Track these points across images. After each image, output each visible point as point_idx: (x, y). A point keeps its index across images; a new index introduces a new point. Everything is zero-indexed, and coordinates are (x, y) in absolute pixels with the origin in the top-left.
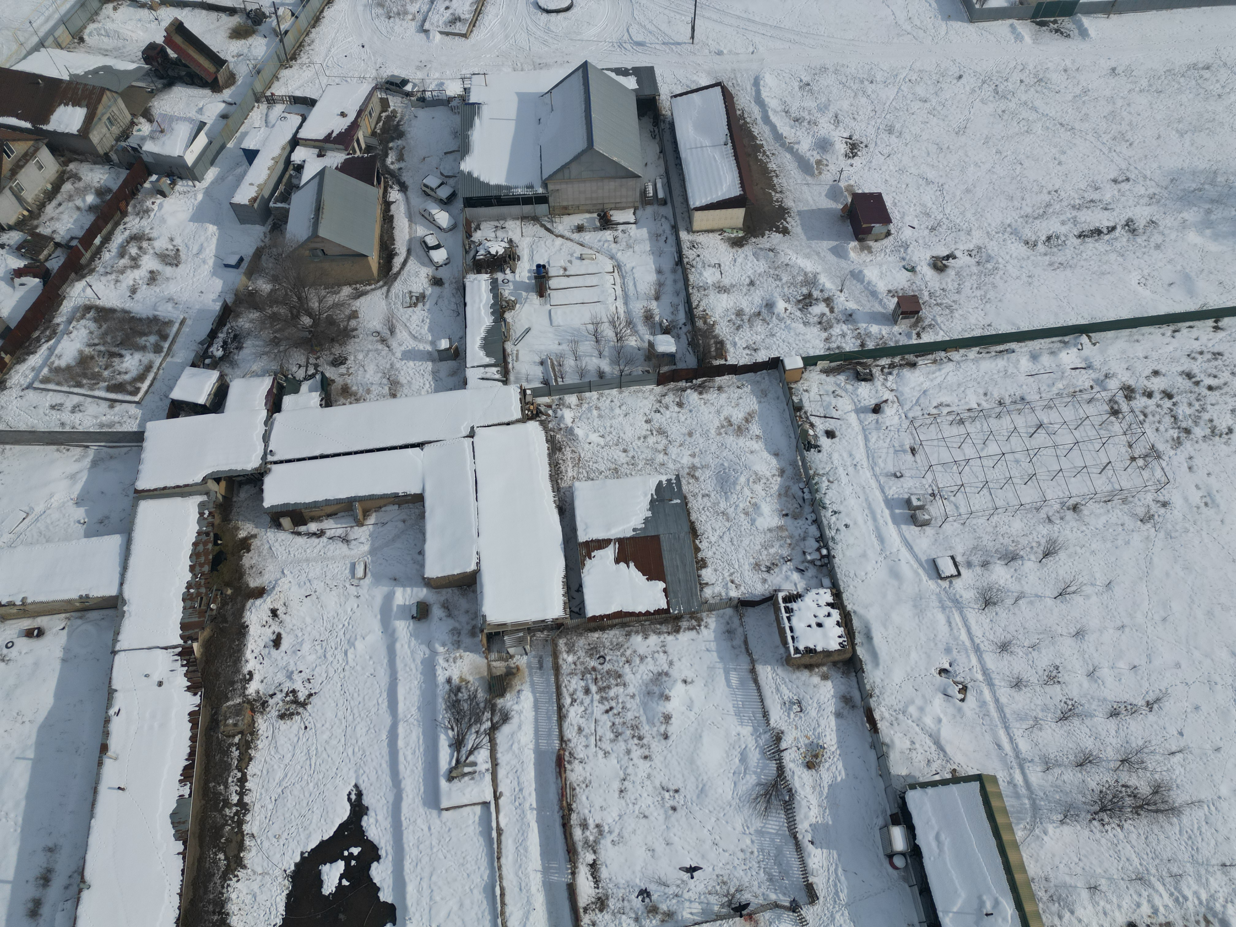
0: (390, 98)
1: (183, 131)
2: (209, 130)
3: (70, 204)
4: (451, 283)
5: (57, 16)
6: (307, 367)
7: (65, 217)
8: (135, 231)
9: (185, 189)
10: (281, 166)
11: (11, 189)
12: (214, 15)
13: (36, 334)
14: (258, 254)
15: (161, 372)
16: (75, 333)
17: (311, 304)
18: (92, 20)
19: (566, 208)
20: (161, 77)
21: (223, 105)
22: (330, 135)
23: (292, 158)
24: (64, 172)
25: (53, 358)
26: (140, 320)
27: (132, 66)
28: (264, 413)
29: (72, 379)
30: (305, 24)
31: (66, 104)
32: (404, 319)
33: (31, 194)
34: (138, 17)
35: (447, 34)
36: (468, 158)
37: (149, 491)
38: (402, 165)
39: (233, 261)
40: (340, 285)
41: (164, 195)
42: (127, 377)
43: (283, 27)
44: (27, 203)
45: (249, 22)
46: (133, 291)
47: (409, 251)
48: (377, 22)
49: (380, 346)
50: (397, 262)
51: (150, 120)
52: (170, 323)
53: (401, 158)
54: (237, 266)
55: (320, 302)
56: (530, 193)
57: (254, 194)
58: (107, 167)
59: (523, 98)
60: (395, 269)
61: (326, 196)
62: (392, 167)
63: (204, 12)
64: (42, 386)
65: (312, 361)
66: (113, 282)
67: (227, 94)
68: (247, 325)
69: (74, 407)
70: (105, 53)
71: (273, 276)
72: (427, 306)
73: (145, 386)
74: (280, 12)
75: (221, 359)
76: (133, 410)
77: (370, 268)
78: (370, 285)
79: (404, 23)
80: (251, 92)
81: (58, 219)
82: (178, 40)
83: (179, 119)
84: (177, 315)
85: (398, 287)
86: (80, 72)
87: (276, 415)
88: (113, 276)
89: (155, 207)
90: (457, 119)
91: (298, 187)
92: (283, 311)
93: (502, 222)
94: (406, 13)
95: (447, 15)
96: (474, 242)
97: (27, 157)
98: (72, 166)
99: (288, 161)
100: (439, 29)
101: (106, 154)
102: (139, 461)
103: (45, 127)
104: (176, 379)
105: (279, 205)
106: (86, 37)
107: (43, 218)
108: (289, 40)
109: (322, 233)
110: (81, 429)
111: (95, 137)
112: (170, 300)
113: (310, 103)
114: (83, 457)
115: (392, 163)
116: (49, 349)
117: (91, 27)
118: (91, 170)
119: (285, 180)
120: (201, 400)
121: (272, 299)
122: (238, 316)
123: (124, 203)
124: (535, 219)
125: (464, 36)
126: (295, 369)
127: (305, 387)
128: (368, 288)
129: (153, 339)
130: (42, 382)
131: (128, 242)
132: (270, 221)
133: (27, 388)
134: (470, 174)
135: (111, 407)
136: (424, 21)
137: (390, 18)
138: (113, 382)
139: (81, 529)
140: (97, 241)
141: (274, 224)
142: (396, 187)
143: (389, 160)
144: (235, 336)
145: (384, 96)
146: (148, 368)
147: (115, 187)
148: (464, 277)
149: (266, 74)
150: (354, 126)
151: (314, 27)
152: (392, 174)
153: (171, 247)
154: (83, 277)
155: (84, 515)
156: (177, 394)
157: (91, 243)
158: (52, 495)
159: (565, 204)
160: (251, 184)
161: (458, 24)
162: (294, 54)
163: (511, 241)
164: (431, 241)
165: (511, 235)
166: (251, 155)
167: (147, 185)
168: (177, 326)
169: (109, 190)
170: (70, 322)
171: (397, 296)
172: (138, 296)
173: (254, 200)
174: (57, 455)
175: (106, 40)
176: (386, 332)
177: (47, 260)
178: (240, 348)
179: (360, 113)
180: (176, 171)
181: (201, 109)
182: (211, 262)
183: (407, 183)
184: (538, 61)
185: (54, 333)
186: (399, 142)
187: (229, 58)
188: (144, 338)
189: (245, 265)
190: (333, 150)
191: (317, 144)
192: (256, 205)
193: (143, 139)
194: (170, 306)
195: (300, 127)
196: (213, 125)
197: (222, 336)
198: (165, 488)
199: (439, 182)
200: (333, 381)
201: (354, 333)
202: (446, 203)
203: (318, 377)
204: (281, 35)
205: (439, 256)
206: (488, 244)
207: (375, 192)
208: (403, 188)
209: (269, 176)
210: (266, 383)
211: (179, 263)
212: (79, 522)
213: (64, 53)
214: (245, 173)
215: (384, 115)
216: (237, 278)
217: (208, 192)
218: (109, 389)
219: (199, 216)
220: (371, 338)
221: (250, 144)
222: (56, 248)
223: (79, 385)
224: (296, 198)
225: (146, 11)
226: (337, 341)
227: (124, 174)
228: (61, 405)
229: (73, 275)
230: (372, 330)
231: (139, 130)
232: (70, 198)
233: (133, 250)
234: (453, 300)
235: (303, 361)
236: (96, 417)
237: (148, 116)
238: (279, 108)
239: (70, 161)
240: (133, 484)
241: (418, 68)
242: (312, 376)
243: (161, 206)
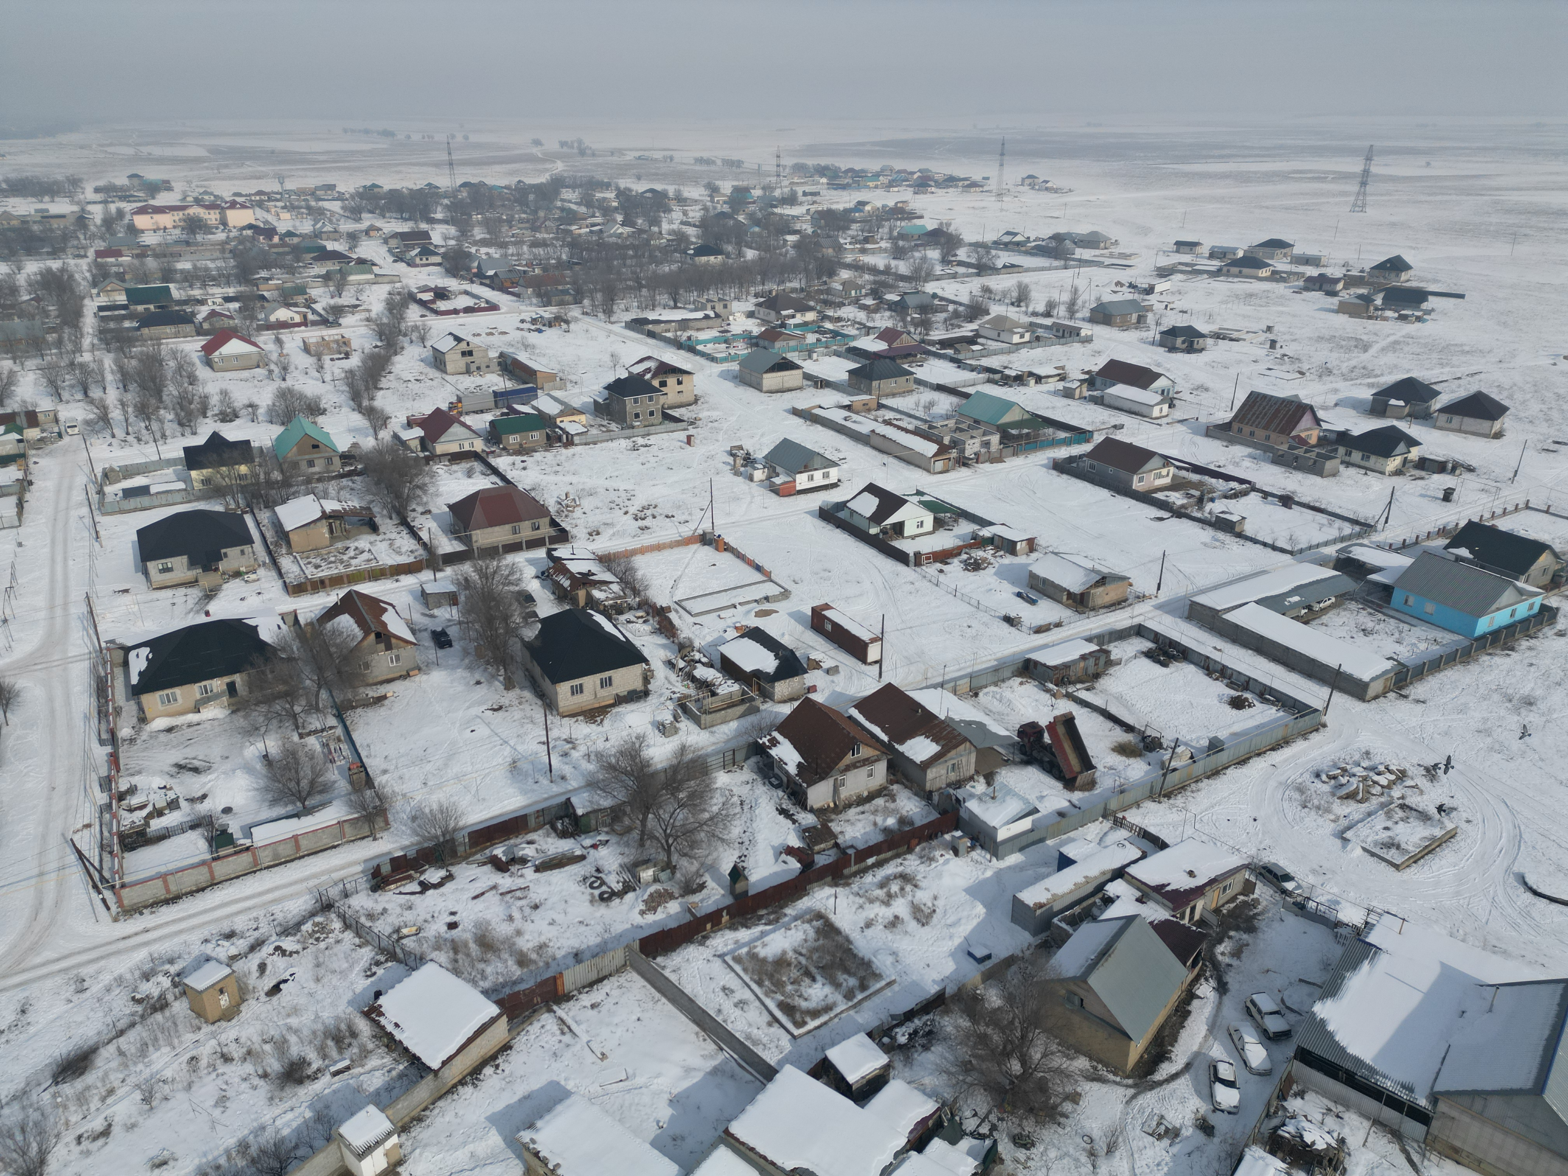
0: (1259, 885)
1: (1014, 807)
2: (1039, 819)
3: (872, 817)
4: (1224, 1141)
5: (969, 670)
6: (983, 1121)
7: (860, 825)
8: (908, 871)
9: (980, 859)
10: (1090, 888)
11: (836, 780)
12: (1110, 724)
13: (762, 912)
14: (1010, 961)
15: (836, 1020)
16: (793, 931)
17: (1032, 1051)
18: (996, 684)
19: (1456, 1150)
20: (1023, 753)
21: (1067, 804)
22: (1164, 886)
23: (1106, 888)
24: (885, 788)
25: (758, 943)
26: (855, 956)
27: (1003, 732)
28: (902, 1141)
29: (759, 973)
30: (1201, 771)
31: (927, 737)
32: (1134, 1145)
33: (845, 793)
34: (1037, 697)
35: (1373, 855)
36: (1329, 1002)
37: (737, 1140)
38: (1235, 962)
39: (979, 953)
40: (1079, 1051)
41: (956, 853)
42: (804, 1005)
43: (1174, 764)
44: (839, 798)
45: (1141, 745)
46: (869, 924)
47: (1188, 1066)
48: (1286, 805)
49: (1084, 1158)
50: (1165, 1070)
51: (989, 784)
52: (878, 976)
53: (1237, 953)
54: (980, 961)
55: (1044, 1055)
56: (1404, 1095)
57: (1043, 900)
58: (924, 803)
59: (1448, 975)
60: (1158, 1076)
61: (1121, 945)
62: (1220, 958)
63: (1101, 718)
64: (731, 963)
65: (993, 1118)
66: (857, 906)
67: (1077, 796)
68: (949, 1029)
69: (741, 1002)
70: (988, 712)
71: (1010, 994)
72: (1175, 1149)
73: (812, 1024)
74: (1179, 750)
75: (901, 1047)
76: (785, 1041)
77: (1126, 1055)
78: (1115, 1074)
79: (1320, 821)
80: (1102, 806)
81: (853, 824)
82: (1061, 730)
83: (1016, 795)
84: (890, 973)
85: (1149, 1100)
86: (957, 718)
87: (913, 1153)
88: (861, 901)
89: (941, 860)
90: (1337, 951)
91: (1095, 919)
92: (997, 1038)
93: (1341, 1108)
94: (1328, 811)
95: (1384, 836)
96: (1285, 1109)
97: (866, 762)
98: (895, 787)
99: (1100, 888)
100: (1364, 845)
101: (931, 792)
102: (751, 1099)
103: (897, 746)
104: (845, 1037)
105: (1063, 925)
106: (981, 694)
107: (842, 817)
108: (1173, 778)
109: (1092, 981)
110: (729, 1027)
111: (931, 774)
112: (894, 954)
113: (1162, 845)
114: (711, 1057)
115: (1223, 954)
116: (762, 932)
117: (992, 688)
118: (909, 798)
119: (1085, 904)
120: (853, 1077)
121: (993, 1018)
122: (947, 1012)
123: (917, 841)
124: (1396, 1135)
125: (1397, 867)
126: (968, 1113)
127: (966, 1143)
128: (1111, 1077)
129: (852, 982)
130: (735, 959)
131: (895, 878)
132: (1043, 936)
133: (719, 956)
134: (1323, 1023)
135: (770, 1024)
136: (1349, 828)
137: (1305, 807)
138: (789, 1001)
139: (652, 1131)
140: (871, 861)
141: (1046, 941)
142: (1213, 983)
143: (1220, 949)
144: (930, 1032)
145: (1253, 879)
146: (828, 1008)
147: (918, 823)
148: (1247, 1145)
149: (1129, 797)
150: (1199, 891)
151: (1208, 778)
152: (1216, 965)
153: (930, 905)
154: (836, 885)
155: (667, 1119)
156: (835, 1055)
157: (864, 860)
158: (658, 1076)
159: (1458, 1144)
160: (1047, 890)
161: (1393, 851)
162: (1171, 793)
163: (1342, 1141)
164: (1225, 1071)
165: (1346, 1133)
166: (1065, 862)
167: (947, 837)
168: (883, 983)
169: (911, 823)
170: (796, 918)
171: (1141, 1110)
172: (869, 932)
173: (1041, 906)
174: (693, 1037)
175: (996, 703)
176: (1101, 1146)
177: (818, 853)
178: (926, 1048)
179: (1212, 882)
180: (981, 837)
181: (1043, 797)
182: (957, 941)
183: (1230, 986)
184: (1495, 943)
185: (777, 920)
186: (1245, 936)
187: (1100, 767)
188: (845, 976)
189: (989, 964)
190: (1158, 902)
191: (1143, 887)
192: (1039, 912)
193: (972, 796)
194: (890, 960)
195: (1135, 862)
196: (1045, 816)
197: (917, 1022)
198: (752, 1149)
199: (1273, 1007)
200: (1002, 1161)
201: (1062, 1120)
202: (1270, 1039)
203: (988, 1143)
204: (1167, 770)
205: (1227, 1097)
206: (1306, 1124)
207: (1182, 974)
208: (1222, 988)
209: (1071, 892)
210: (926, 1108)
211: (927, 923)
212: (658, 1122)
213: (955, 698)
214: (1048, 875)
215: (1241, 898)
216: (973, 973)
217: (999, 874)
218: (782, 1006)
219: (975, 891)
220: (1079, 1140)
221: (1070, 851)
222: (833, 847)
223: (760, 983)
224: (1086, 928)
225: (1048, 696)
226: (1036, 1116)
227: (934, 816)
228: (732, 991)
229: (829, 879)
230: (1087, 1131)
231: (973, 787)
232: (875, 812)
233: (895, 888)
234: (1216, 1165)
235: (982, 1111)
236: (750, 1025)
237: (989, 779)
238: (1123, 834)
239: (897, 782)
240: (730, 1121)
241: (1314, 872)
242: (982, 1137)
243: (947, 862)
